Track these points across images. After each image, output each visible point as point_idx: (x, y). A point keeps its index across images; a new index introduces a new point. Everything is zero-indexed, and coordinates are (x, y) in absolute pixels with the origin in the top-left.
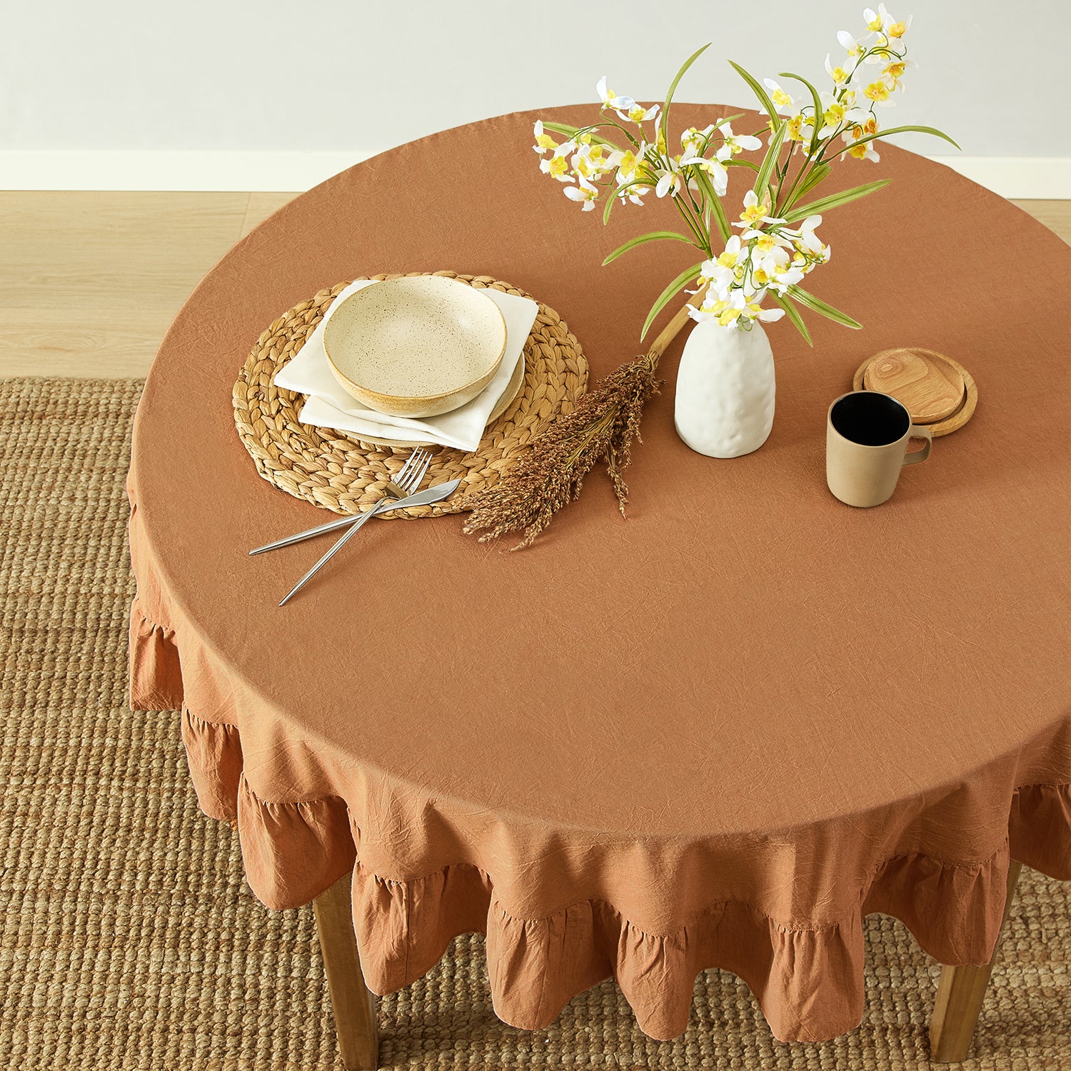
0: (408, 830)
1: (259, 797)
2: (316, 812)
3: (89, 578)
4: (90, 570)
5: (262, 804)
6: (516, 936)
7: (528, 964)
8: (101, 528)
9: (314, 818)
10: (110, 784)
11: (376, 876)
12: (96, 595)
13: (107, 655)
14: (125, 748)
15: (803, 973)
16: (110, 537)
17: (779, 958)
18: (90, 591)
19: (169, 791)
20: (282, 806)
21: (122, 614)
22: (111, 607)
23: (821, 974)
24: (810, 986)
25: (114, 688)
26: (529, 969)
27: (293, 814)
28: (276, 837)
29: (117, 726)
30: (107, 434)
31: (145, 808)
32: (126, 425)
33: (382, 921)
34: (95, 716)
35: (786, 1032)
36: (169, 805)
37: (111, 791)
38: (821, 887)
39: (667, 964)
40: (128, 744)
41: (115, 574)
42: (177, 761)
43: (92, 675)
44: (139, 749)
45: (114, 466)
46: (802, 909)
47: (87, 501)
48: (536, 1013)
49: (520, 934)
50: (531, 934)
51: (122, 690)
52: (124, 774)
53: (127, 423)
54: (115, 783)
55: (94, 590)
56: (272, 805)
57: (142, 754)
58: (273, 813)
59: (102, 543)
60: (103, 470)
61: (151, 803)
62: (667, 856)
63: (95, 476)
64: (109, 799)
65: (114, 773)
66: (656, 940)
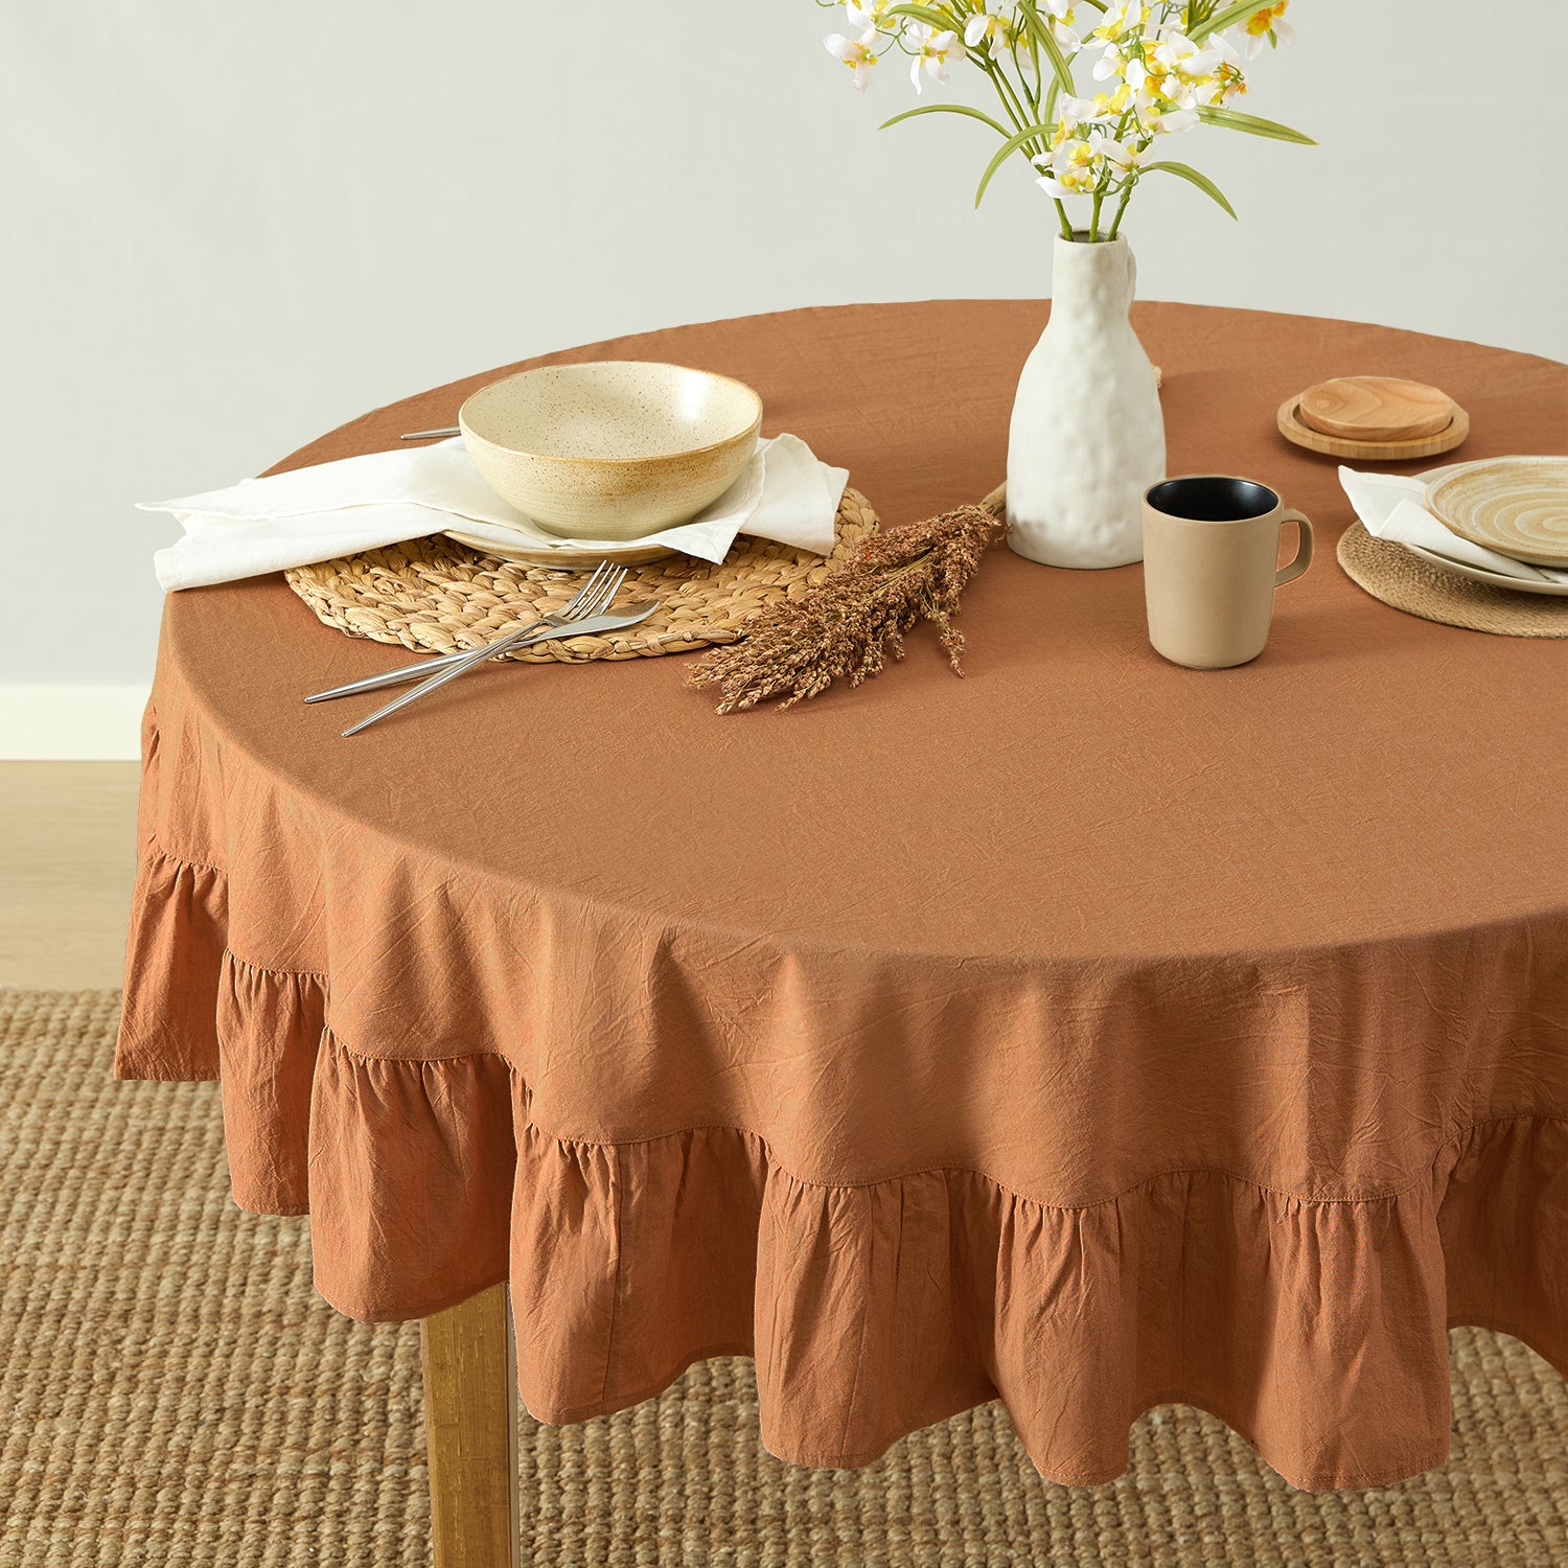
0: (622, 1021)
1: (353, 1050)
2: (454, 1083)
3: (13, 1244)
4: (15, 1234)
5: (358, 1064)
6: (811, 1227)
7: (832, 1300)
8: (40, 1179)
9: (450, 1098)
10: (29, 1525)
11: (560, 1143)
12: (23, 1268)
13: (37, 1347)
14: (62, 1474)
15: (1337, 1296)
16: (55, 1190)
17: (1292, 1273)
18: (12, 1262)
19: (140, 1532)
20: (394, 1065)
21: (70, 1293)
22: (51, 1282)
23: (1368, 1300)
24: (1352, 1329)
25: (46, 1393)
26: (833, 1312)
27: (412, 1089)
28: (379, 1133)
29: (48, 1444)
30: (61, 1056)
31: (93, 1557)
32: (96, 1047)
33: (566, 1251)
34: (7, 1432)
35: (1313, 1461)
36: (139, 1553)
37: (28, 1536)
38: (1358, 1099)
39: (1086, 1274)
40: (67, 1469)
41: (60, 1238)
42: (158, 1492)
43: (6, 1375)
44: (88, 1476)
45: (71, 1098)
46: (1327, 1152)
47: (17, 1144)
48: (845, 1424)
49: (819, 1216)
50: (838, 1220)
51: (62, 1396)
52: (56, 1510)
53: (98, 1043)
54: (39, 1523)
55: (21, 1260)
56: (377, 1063)
57: (93, 1482)
58: (378, 1081)
59: (40, 1197)
60: (50, 1105)
61: (103, 1551)
62: (1083, 1005)
63: (34, 1111)
64: (23, 1547)
65: (37, 1510)
66: (1066, 1217)
